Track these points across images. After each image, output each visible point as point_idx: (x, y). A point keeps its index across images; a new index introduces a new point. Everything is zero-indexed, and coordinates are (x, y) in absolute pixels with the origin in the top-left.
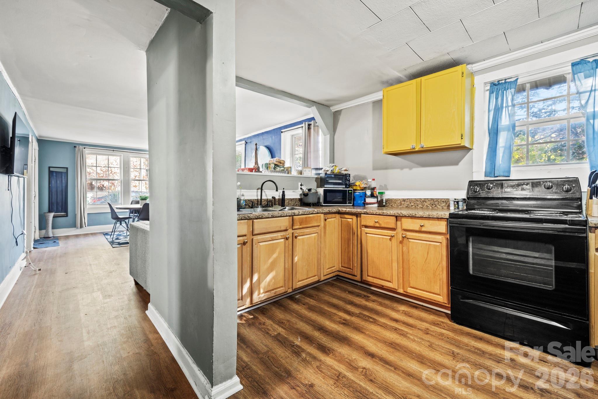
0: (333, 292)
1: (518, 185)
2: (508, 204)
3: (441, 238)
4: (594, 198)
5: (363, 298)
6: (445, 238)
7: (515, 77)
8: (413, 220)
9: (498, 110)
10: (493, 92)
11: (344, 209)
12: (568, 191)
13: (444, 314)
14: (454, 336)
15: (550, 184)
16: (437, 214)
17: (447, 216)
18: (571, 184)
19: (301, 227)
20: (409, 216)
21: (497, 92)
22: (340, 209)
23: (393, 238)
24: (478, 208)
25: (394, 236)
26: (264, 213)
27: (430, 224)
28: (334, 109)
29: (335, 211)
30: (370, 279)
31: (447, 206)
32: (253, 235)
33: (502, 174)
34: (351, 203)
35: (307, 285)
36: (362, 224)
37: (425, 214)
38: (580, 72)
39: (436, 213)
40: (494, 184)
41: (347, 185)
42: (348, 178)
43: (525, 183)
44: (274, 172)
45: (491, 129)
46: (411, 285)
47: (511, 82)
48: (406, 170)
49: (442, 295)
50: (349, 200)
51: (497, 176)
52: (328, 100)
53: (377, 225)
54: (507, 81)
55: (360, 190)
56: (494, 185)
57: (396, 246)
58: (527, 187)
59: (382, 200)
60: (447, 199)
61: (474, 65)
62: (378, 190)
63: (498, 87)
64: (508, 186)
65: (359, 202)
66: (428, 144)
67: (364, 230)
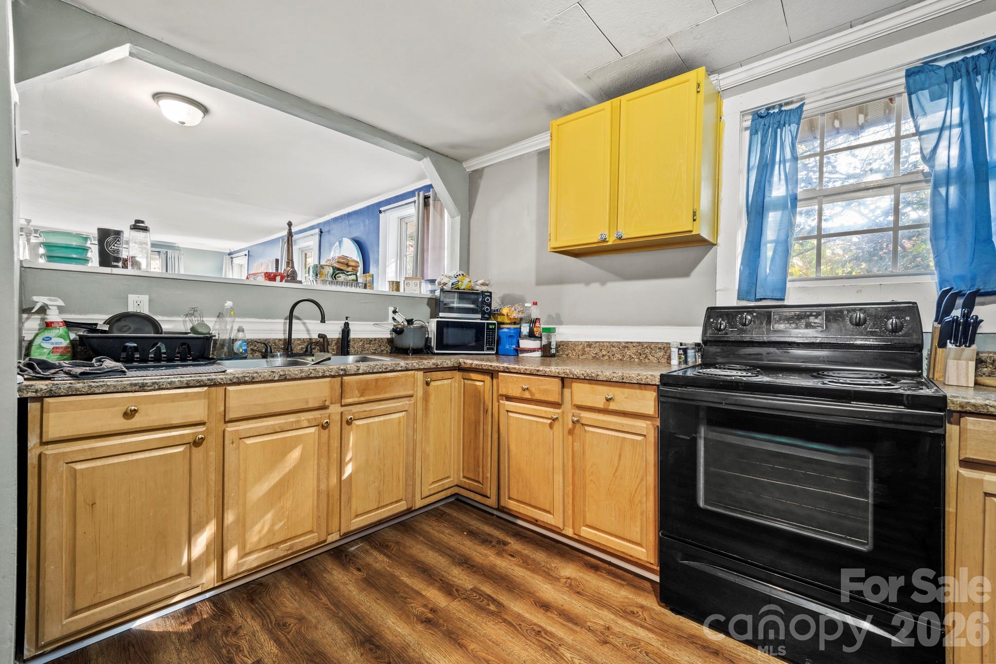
0: (436, 534)
1: (799, 317)
2: (780, 356)
3: (645, 425)
4: (949, 345)
5: (494, 546)
6: (653, 425)
7: (796, 102)
8: (593, 386)
9: (765, 169)
10: (756, 132)
11: (469, 362)
12: (896, 330)
13: (648, 585)
14: (662, 648)
15: (862, 315)
16: (639, 375)
17: (657, 381)
18: (903, 315)
19: (363, 399)
20: (585, 379)
21: (765, 132)
22: (461, 360)
23: (556, 423)
24: (722, 363)
25: (557, 419)
26: (292, 368)
27: (626, 396)
28: (472, 165)
29: (450, 365)
30: (513, 505)
31: (666, 357)
32: (226, 422)
33: (769, 294)
34: (492, 349)
35: (380, 521)
36: (501, 392)
37: (615, 375)
38: (922, 89)
39: (637, 372)
40: (755, 314)
41: (485, 313)
42: (488, 300)
43: (814, 314)
44: (331, 283)
45: (751, 204)
46: (588, 522)
47: (791, 110)
48: (595, 286)
49: (644, 545)
50: (488, 343)
51: (761, 299)
52: (453, 146)
53: (527, 395)
54: (783, 109)
55: (510, 324)
56: (753, 317)
57: (561, 438)
58: (816, 321)
59: (550, 344)
60: (667, 343)
61: (722, 76)
62: (544, 324)
63: (766, 120)
64: (780, 319)
65: (507, 347)
66: (631, 231)
67: (504, 404)
